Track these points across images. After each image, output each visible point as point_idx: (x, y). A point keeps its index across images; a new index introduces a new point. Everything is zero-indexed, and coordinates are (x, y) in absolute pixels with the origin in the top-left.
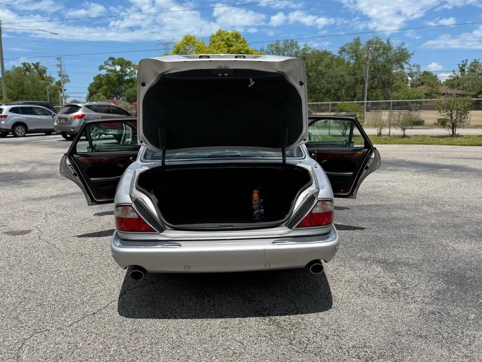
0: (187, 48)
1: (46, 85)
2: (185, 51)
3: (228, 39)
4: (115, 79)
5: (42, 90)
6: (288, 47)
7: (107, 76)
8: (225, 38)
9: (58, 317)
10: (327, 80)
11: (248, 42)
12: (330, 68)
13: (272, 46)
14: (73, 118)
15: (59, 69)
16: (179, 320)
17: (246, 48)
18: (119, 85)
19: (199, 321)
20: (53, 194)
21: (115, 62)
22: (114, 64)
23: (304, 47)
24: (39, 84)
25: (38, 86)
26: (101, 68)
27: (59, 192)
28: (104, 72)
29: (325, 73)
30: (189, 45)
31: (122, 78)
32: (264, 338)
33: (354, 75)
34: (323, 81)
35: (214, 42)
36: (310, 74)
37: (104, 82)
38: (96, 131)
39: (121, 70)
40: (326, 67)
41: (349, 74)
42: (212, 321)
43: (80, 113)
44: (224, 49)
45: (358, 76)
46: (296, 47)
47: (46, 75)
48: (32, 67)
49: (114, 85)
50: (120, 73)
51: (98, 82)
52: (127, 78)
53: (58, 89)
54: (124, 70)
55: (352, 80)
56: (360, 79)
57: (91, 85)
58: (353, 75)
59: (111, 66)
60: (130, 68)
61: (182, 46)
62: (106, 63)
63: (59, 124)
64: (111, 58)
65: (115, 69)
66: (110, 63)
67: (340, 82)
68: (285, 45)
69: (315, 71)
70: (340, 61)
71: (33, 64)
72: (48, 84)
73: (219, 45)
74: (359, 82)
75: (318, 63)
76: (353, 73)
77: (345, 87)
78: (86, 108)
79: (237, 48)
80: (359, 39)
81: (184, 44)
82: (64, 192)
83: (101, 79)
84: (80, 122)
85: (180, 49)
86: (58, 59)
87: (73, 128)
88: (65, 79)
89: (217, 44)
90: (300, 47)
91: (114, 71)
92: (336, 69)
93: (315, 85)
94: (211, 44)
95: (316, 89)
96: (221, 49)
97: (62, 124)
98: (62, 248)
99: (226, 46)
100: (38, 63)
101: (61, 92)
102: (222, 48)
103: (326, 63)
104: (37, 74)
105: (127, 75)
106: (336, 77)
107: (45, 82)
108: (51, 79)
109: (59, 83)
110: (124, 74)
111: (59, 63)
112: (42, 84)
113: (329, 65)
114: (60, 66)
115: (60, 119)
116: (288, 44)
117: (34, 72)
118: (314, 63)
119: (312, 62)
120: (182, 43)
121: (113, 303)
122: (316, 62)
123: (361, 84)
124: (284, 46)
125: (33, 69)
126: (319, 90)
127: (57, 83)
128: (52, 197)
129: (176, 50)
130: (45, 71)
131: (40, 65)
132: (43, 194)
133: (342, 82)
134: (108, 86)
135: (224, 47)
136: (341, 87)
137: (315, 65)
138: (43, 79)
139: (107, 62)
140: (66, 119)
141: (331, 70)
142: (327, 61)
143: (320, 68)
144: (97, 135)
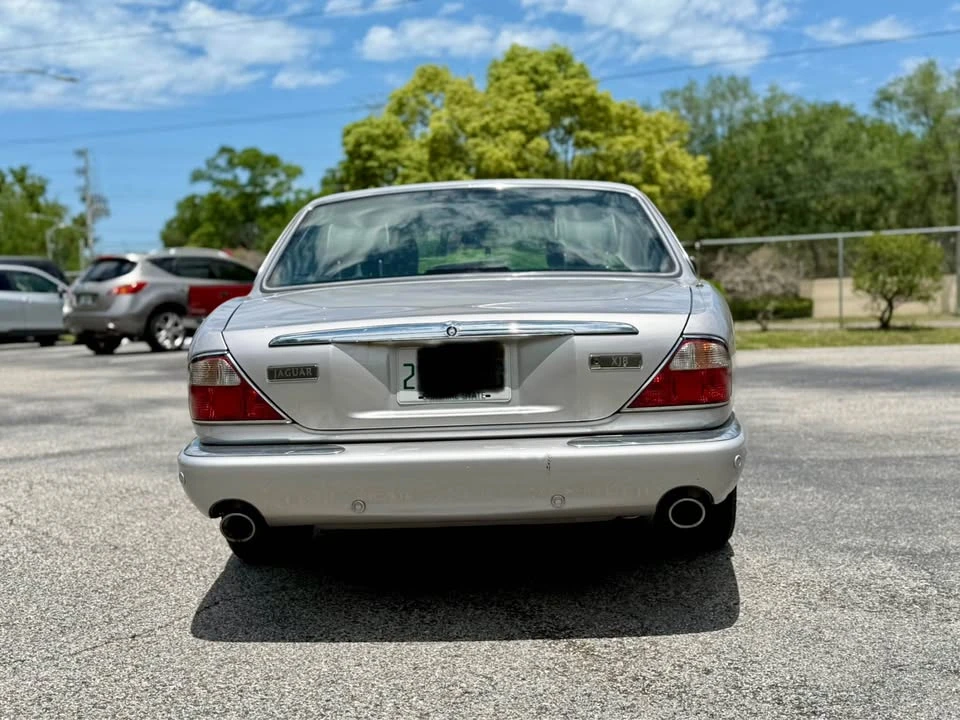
0: (427, 98)
1: (44, 225)
2: (420, 108)
3: (535, 70)
4: (235, 205)
5: (33, 239)
6: (723, 97)
7: (214, 199)
8: (526, 68)
9: (46, 641)
10: (840, 185)
11: (593, 76)
12: (849, 151)
13: (674, 94)
14: (115, 291)
15: (81, 182)
16: (341, 644)
17: (588, 91)
18: (245, 222)
19: (391, 646)
20: (51, 452)
21: (236, 161)
22: (231, 164)
23: (768, 95)
24: (25, 222)
25: (24, 230)
26: (197, 177)
27: (68, 448)
28: (204, 189)
29: (835, 165)
30: (431, 91)
31: (254, 202)
32: (547, 672)
33: (923, 166)
34: (830, 187)
35: (498, 79)
36: (790, 168)
37: (203, 215)
38: (176, 325)
39: (253, 182)
40: (837, 148)
41: (908, 165)
42: (423, 647)
43: (131, 278)
44: (526, 96)
45: (937, 170)
46: (747, 95)
47: (46, 200)
48: (9, 179)
49: (230, 221)
50: (249, 190)
51: (188, 215)
52: (267, 202)
53: (77, 234)
54: (259, 181)
55: (919, 183)
56: (941, 180)
57: (169, 225)
58: (919, 168)
59: (223, 170)
60: (275, 175)
61: (410, 95)
62: (211, 164)
63: (75, 310)
64: (224, 150)
65: (236, 177)
66: (222, 161)
67: (880, 190)
68: (714, 92)
69: (805, 160)
70: (880, 133)
71: (13, 172)
72: (51, 224)
73: (512, 86)
74: (940, 187)
75: (812, 137)
76: (917, 162)
77: (899, 202)
78: (148, 265)
79: (562, 90)
80: (932, 64)
81: (417, 87)
82: (82, 446)
83: (195, 206)
84: (133, 303)
85: (405, 101)
86: (81, 153)
87: (113, 320)
88: (98, 206)
89: (506, 83)
90: (756, 97)
91: (232, 184)
92: (867, 152)
93: (805, 200)
94: (491, 85)
95: (809, 210)
96: (519, 96)
97: (85, 308)
98: (66, 537)
99: (532, 86)
100: (24, 169)
101: (86, 245)
102: (520, 92)
103: (837, 138)
104: (22, 197)
105: (266, 193)
106: (869, 176)
107: (42, 217)
108: (57, 211)
109: (81, 221)
110: (258, 190)
111: (81, 163)
112: (34, 223)
113: (846, 141)
114: (83, 172)
115: (79, 295)
116: (722, 88)
117: (13, 194)
118: (800, 137)
119: (793, 137)
120: (412, 86)
121: (183, 620)
122: (807, 135)
123: (945, 192)
124: (709, 95)
125: (12, 184)
126: (816, 213)
127: (75, 221)
128: (47, 456)
129: (396, 107)
130: (42, 189)
131: (30, 172)
132: (25, 453)
133: (889, 189)
134: (216, 226)
135: (527, 90)
136: (886, 204)
137: (802, 143)
138: (37, 210)
139: (214, 160)
140: (95, 296)
141: (852, 156)
142: (838, 128)
143: (818, 152)
144: (176, 337)
